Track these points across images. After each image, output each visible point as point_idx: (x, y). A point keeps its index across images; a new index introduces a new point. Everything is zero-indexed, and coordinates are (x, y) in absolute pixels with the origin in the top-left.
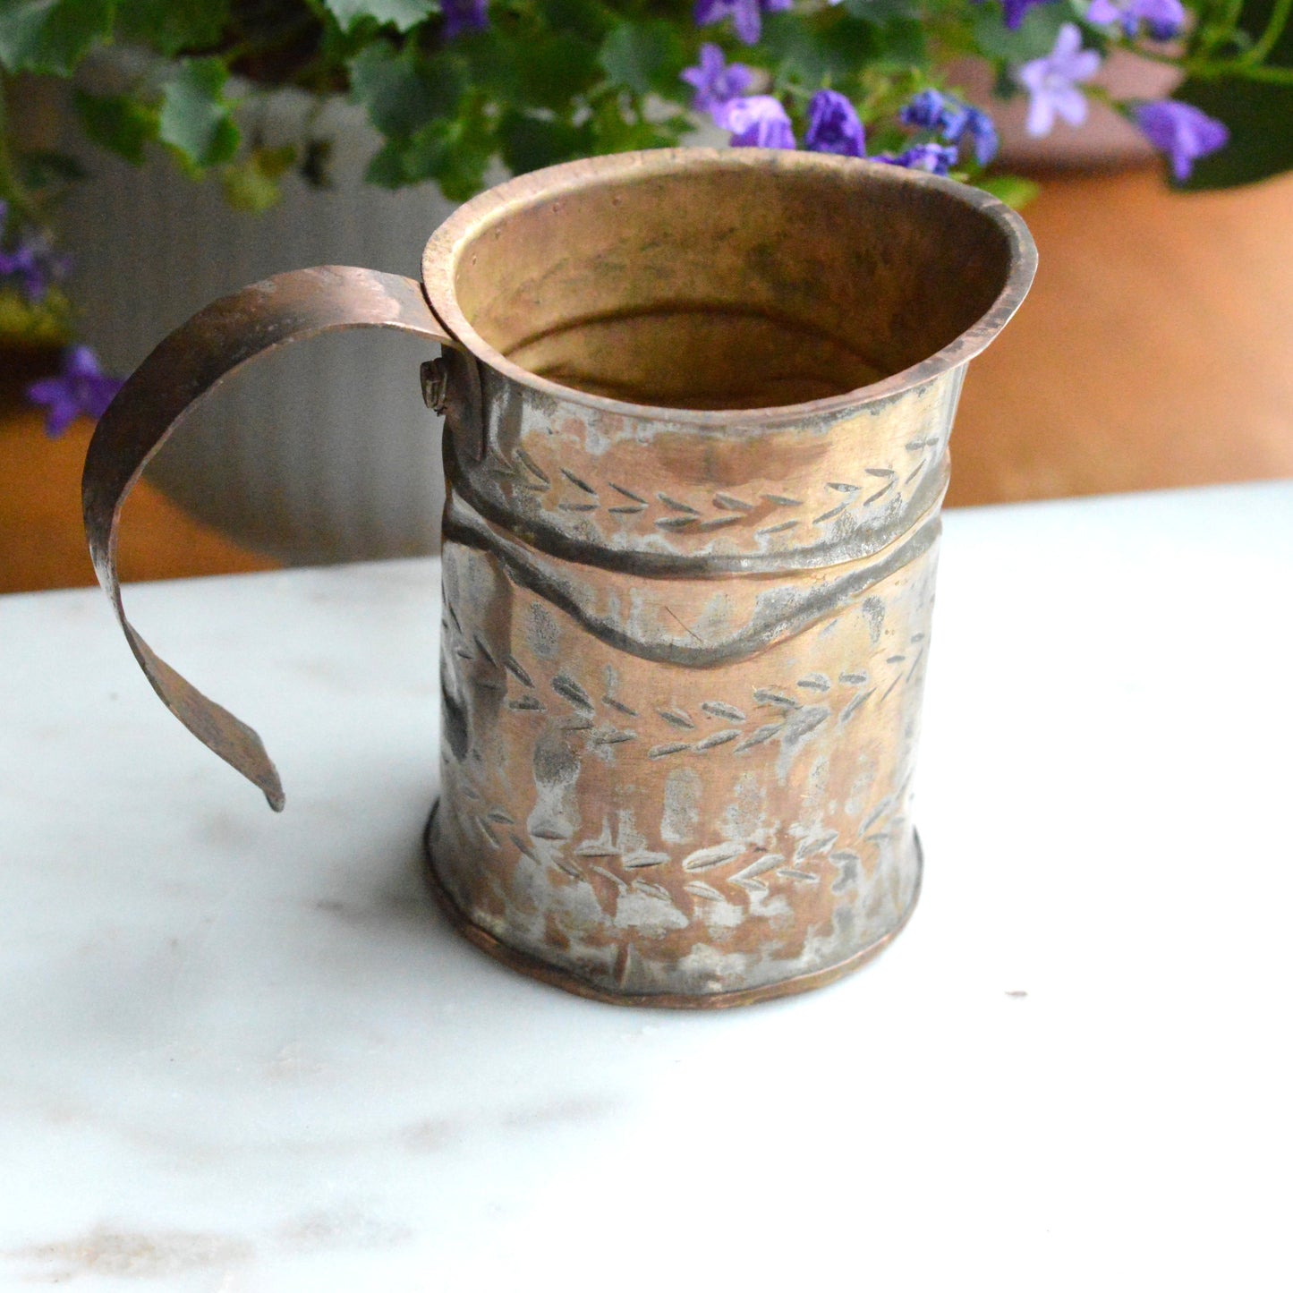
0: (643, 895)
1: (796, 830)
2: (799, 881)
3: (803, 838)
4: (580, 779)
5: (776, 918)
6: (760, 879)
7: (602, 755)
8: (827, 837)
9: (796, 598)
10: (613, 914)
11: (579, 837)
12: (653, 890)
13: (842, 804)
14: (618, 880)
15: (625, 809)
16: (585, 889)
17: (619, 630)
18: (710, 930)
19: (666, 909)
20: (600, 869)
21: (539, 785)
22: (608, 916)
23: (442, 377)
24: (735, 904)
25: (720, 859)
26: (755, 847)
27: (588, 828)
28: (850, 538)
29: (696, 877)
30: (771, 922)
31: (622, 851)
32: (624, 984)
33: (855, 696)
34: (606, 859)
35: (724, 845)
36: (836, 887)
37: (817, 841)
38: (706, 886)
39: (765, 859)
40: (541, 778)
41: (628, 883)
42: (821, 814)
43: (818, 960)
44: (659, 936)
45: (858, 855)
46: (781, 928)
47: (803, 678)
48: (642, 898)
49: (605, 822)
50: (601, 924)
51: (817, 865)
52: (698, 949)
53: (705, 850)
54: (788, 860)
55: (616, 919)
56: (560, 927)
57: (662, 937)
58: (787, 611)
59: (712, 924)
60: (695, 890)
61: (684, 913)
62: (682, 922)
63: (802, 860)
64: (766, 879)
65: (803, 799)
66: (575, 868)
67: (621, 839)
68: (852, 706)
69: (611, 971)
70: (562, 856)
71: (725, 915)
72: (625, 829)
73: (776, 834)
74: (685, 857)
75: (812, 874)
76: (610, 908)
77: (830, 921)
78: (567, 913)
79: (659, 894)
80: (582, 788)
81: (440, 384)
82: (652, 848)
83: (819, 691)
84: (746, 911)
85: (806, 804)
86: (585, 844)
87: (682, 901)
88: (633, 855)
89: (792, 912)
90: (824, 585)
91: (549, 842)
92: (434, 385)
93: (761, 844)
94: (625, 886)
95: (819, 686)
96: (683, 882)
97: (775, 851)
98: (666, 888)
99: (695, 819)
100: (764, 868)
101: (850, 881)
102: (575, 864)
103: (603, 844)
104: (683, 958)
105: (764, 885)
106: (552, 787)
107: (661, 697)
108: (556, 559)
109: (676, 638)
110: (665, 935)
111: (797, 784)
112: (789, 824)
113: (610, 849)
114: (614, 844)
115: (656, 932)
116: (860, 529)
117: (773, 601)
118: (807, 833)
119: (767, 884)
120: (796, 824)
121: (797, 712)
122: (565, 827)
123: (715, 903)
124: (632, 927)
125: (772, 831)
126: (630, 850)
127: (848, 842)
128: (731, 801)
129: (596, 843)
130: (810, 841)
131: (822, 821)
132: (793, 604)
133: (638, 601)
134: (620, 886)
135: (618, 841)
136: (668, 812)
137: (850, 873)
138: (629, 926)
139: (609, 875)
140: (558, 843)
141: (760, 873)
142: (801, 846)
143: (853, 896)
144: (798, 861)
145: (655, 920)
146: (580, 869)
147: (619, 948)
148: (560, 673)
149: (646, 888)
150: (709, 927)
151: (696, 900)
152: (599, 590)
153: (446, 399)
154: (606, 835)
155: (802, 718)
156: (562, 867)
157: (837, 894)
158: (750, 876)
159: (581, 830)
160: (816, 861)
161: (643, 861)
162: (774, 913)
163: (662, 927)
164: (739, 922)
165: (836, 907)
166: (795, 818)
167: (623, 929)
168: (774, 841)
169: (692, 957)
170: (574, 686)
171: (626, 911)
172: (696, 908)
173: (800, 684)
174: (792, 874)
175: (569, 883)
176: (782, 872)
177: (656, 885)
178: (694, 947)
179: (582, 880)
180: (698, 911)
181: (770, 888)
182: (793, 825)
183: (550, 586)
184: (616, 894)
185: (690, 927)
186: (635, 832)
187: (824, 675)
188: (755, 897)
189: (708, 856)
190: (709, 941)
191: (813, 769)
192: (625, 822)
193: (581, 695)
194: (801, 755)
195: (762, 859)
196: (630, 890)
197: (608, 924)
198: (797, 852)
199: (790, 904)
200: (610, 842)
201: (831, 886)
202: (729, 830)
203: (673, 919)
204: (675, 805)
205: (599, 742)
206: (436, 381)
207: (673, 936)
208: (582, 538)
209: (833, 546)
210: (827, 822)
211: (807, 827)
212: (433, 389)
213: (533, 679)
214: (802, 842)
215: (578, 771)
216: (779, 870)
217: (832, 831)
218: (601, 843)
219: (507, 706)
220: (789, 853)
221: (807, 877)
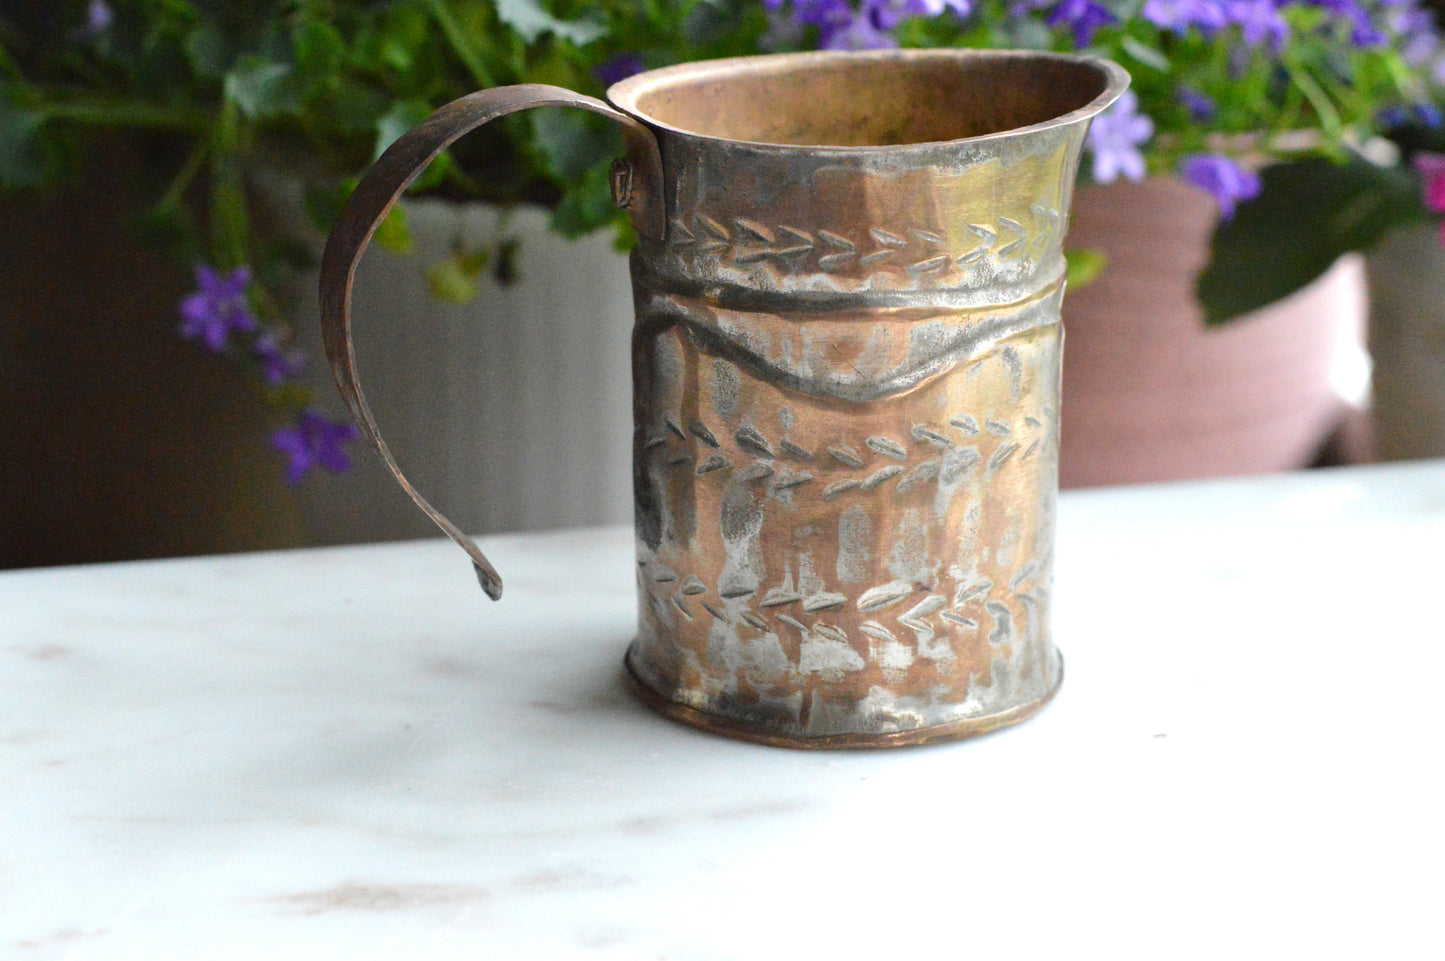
0: (824, 638)
1: (955, 572)
2: (961, 626)
3: (962, 581)
4: (763, 528)
5: (941, 662)
6: (926, 620)
7: (782, 500)
8: (983, 585)
9: (945, 336)
10: (798, 662)
11: (765, 586)
12: (832, 632)
13: (993, 551)
14: (802, 626)
15: (804, 552)
16: (772, 639)
17: (792, 372)
18: (885, 672)
19: (844, 651)
20: (784, 617)
21: (727, 543)
22: (793, 665)
23: (629, 171)
24: (905, 645)
25: (891, 598)
26: (919, 587)
27: (772, 578)
28: (989, 285)
29: (870, 616)
30: (938, 664)
31: (803, 595)
32: (809, 729)
33: (999, 447)
34: (789, 607)
35: (893, 583)
36: (993, 638)
37: (974, 586)
38: (880, 626)
39: (930, 599)
40: (728, 535)
41: (809, 626)
42: (976, 561)
43: (980, 707)
44: (839, 680)
45: (1010, 611)
46: (947, 672)
47: (954, 417)
48: (823, 642)
49: (787, 568)
50: (787, 673)
51: (975, 611)
52: (875, 691)
53: (877, 588)
54: (949, 603)
55: (801, 666)
56: (751, 683)
57: (842, 680)
58: (938, 350)
59: (886, 665)
60: (870, 630)
61: (861, 655)
62: (859, 663)
63: (961, 604)
64: (931, 620)
65: (960, 541)
66: (762, 619)
67: (802, 582)
68: (998, 455)
69: (797, 718)
70: (749, 609)
71: (896, 657)
72: (805, 572)
73: (938, 574)
74: (859, 597)
75: (971, 620)
76: (794, 655)
77: (989, 672)
78: (756, 668)
79: (838, 636)
80: (765, 536)
81: (627, 176)
82: (829, 590)
83: (969, 433)
84: (915, 652)
85: (963, 546)
86: (771, 592)
87: (859, 643)
88: (813, 598)
89: (956, 658)
90: (968, 326)
91: (737, 600)
92: (622, 176)
93: (925, 582)
94: (808, 631)
95: (969, 428)
96: (858, 622)
97: (938, 593)
98: (844, 629)
99: (867, 557)
100: (929, 609)
101: (1004, 635)
102: (762, 616)
103: (786, 591)
104: (861, 701)
105: (930, 626)
106: (739, 541)
107: (832, 435)
108: (734, 312)
109: (842, 376)
110: (845, 678)
111: (954, 525)
112: (949, 565)
113: (793, 595)
114: (796, 590)
115: (836, 676)
116: (996, 278)
117: (925, 338)
118: (966, 576)
119: (932, 625)
120: (956, 566)
121: (951, 452)
122: (751, 581)
123: (887, 643)
124: (815, 672)
125: (935, 571)
126: (811, 593)
127: (1001, 593)
128: (898, 537)
129: (780, 591)
130: (967, 585)
131: (978, 566)
132: (943, 344)
133: (808, 340)
134: (802, 632)
135: (799, 585)
136: (842, 551)
137: (1004, 627)
138: (812, 671)
139: (792, 621)
140: (745, 598)
141: (926, 615)
142: (960, 589)
143: (1008, 652)
144: (958, 605)
145: (834, 664)
146: (766, 619)
147: (804, 695)
148: (741, 425)
149: (826, 630)
150: (884, 668)
151: (871, 640)
152: (774, 334)
153: (633, 189)
154: (788, 581)
155: (956, 458)
156: (750, 621)
157: (995, 646)
158: (917, 617)
159: (765, 580)
160: (974, 607)
161: (822, 604)
162: (939, 657)
163: (843, 671)
164: (910, 664)
165: (993, 659)
166: (954, 559)
167: (807, 676)
168: (937, 581)
169: (869, 699)
170: (755, 436)
171: (809, 656)
172: (871, 649)
173: (953, 423)
174: (954, 618)
175: (756, 636)
176: (945, 615)
177: (835, 627)
178: (871, 689)
179: (769, 631)
180: (872, 651)
181: (935, 629)
182: (952, 567)
183: (730, 343)
184: (799, 640)
185: (866, 669)
186: (814, 574)
187: (973, 417)
188: (923, 638)
189: (879, 595)
190: (883, 683)
191: (967, 513)
192: (805, 566)
193: (760, 443)
194: (956, 496)
195: (928, 599)
196: (811, 635)
197: (793, 672)
198: (958, 594)
199: (954, 648)
200: (792, 588)
201: (988, 637)
202: (897, 567)
203: (851, 660)
204: (848, 544)
205: (779, 489)
206: (623, 173)
207: (852, 679)
208: (757, 287)
209: (974, 290)
210: (984, 569)
211: (965, 571)
212: (621, 180)
213: (718, 438)
214: (961, 584)
215: (761, 520)
216: (943, 612)
217: (986, 579)
218: (784, 591)
219: (696, 473)
220: (950, 595)
221: (967, 622)
